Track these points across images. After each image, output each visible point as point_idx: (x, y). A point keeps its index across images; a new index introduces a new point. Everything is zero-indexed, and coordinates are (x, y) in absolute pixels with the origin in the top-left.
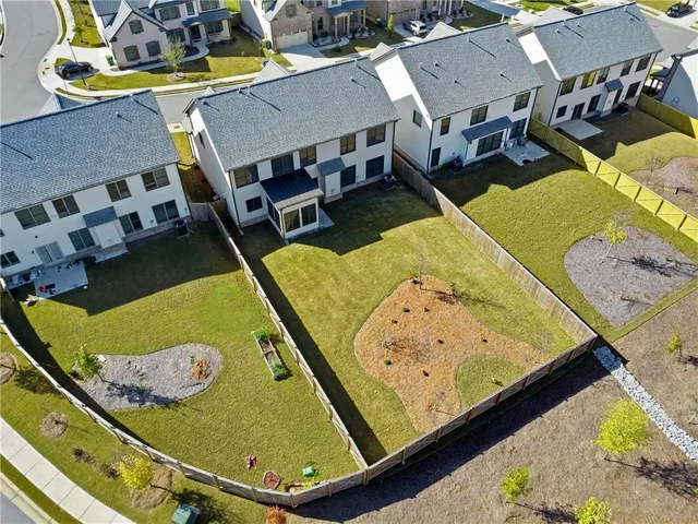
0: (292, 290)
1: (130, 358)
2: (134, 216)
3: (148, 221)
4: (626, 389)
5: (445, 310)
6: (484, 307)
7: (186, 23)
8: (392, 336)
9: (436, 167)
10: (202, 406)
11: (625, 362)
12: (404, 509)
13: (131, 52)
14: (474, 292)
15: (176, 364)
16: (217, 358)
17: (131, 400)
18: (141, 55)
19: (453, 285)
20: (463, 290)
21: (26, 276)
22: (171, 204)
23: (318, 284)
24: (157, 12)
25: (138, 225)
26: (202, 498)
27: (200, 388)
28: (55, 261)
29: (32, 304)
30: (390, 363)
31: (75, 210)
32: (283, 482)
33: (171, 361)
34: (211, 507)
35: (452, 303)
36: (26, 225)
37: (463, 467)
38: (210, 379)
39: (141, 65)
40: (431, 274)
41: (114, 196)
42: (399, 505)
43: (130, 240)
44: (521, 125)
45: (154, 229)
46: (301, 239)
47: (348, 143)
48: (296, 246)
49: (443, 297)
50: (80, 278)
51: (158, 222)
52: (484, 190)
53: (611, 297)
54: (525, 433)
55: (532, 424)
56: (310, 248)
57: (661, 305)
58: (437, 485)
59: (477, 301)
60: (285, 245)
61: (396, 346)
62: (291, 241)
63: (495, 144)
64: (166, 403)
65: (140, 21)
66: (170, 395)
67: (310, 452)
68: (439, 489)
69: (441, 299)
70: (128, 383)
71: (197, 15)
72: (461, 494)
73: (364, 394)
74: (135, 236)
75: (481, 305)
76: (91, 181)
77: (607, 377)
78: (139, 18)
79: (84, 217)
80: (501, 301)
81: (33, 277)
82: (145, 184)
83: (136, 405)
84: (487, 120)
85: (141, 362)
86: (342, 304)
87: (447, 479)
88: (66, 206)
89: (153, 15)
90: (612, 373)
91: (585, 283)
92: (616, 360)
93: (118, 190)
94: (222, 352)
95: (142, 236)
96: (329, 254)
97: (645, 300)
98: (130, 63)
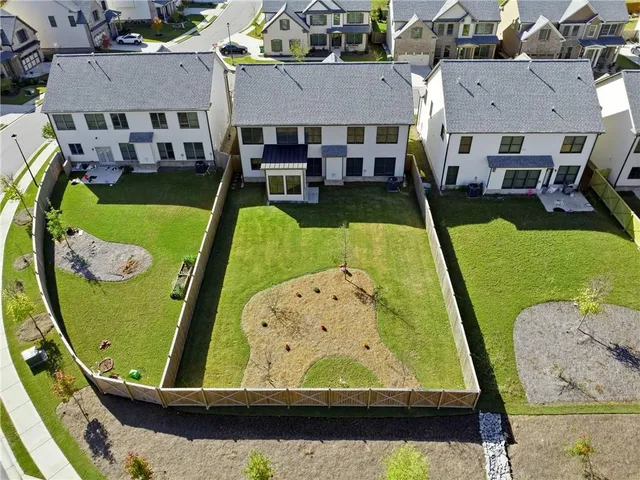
0: (241, 239)
1: (96, 239)
2: (169, 146)
3: (180, 154)
4: (487, 467)
5: (353, 305)
6: (393, 319)
7: (329, 31)
8: (288, 306)
9: (451, 186)
10: (110, 292)
11: (510, 441)
12: (175, 444)
13: (277, 45)
14: (395, 303)
15: (119, 256)
16: (148, 264)
17: (73, 267)
18: (283, 49)
19: (380, 288)
20: (386, 296)
21: (85, 165)
22: (199, 146)
23: (264, 242)
24: (308, 17)
25: (171, 155)
26: (57, 352)
27: (119, 278)
28: (108, 163)
29: (74, 184)
30: (265, 325)
31: (125, 126)
32: (112, 371)
33: (117, 252)
34: (55, 361)
35: (364, 303)
36: (91, 127)
37: (252, 442)
38: (130, 275)
39: (281, 56)
40: (367, 272)
41: (156, 125)
42: (175, 438)
43: (163, 165)
44: (571, 171)
45: (183, 162)
46: (281, 205)
47: (356, 134)
48: (274, 209)
49: (361, 294)
50: (113, 177)
51: (188, 158)
52: (486, 220)
53: (547, 370)
54: (335, 446)
55: (351, 442)
56: (282, 213)
57: (612, 407)
58: (218, 443)
59: (393, 311)
60: (265, 205)
61: (282, 315)
62: (272, 203)
63: (530, 182)
64: (90, 277)
65: (288, 21)
66: (97, 275)
67: (148, 361)
68: (216, 447)
69: (357, 294)
70: (81, 255)
71: (341, 25)
72: (230, 462)
73: (224, 339)
74: (167, 163)
75: (392, 316)
76: (139, 106)
77: (473, 445)
78: (288, 18)
79: (131, 134)
80: (416, 321)
81: (90, 168)
82: (180, 122)
83: (73, 271)
84: (522, 153)
85: (100, 245)
86: (269, 264)
87: (229, 443)
88: (120, 121)
89: (304, 20)
90: (484, 444)
91: (527, 343)
92: (501, 433)
93: (158, 120)
94: (155, 262)
95: (173, 165)
96: (293, 223)
97: (594, 393)
98: (274, 53)
